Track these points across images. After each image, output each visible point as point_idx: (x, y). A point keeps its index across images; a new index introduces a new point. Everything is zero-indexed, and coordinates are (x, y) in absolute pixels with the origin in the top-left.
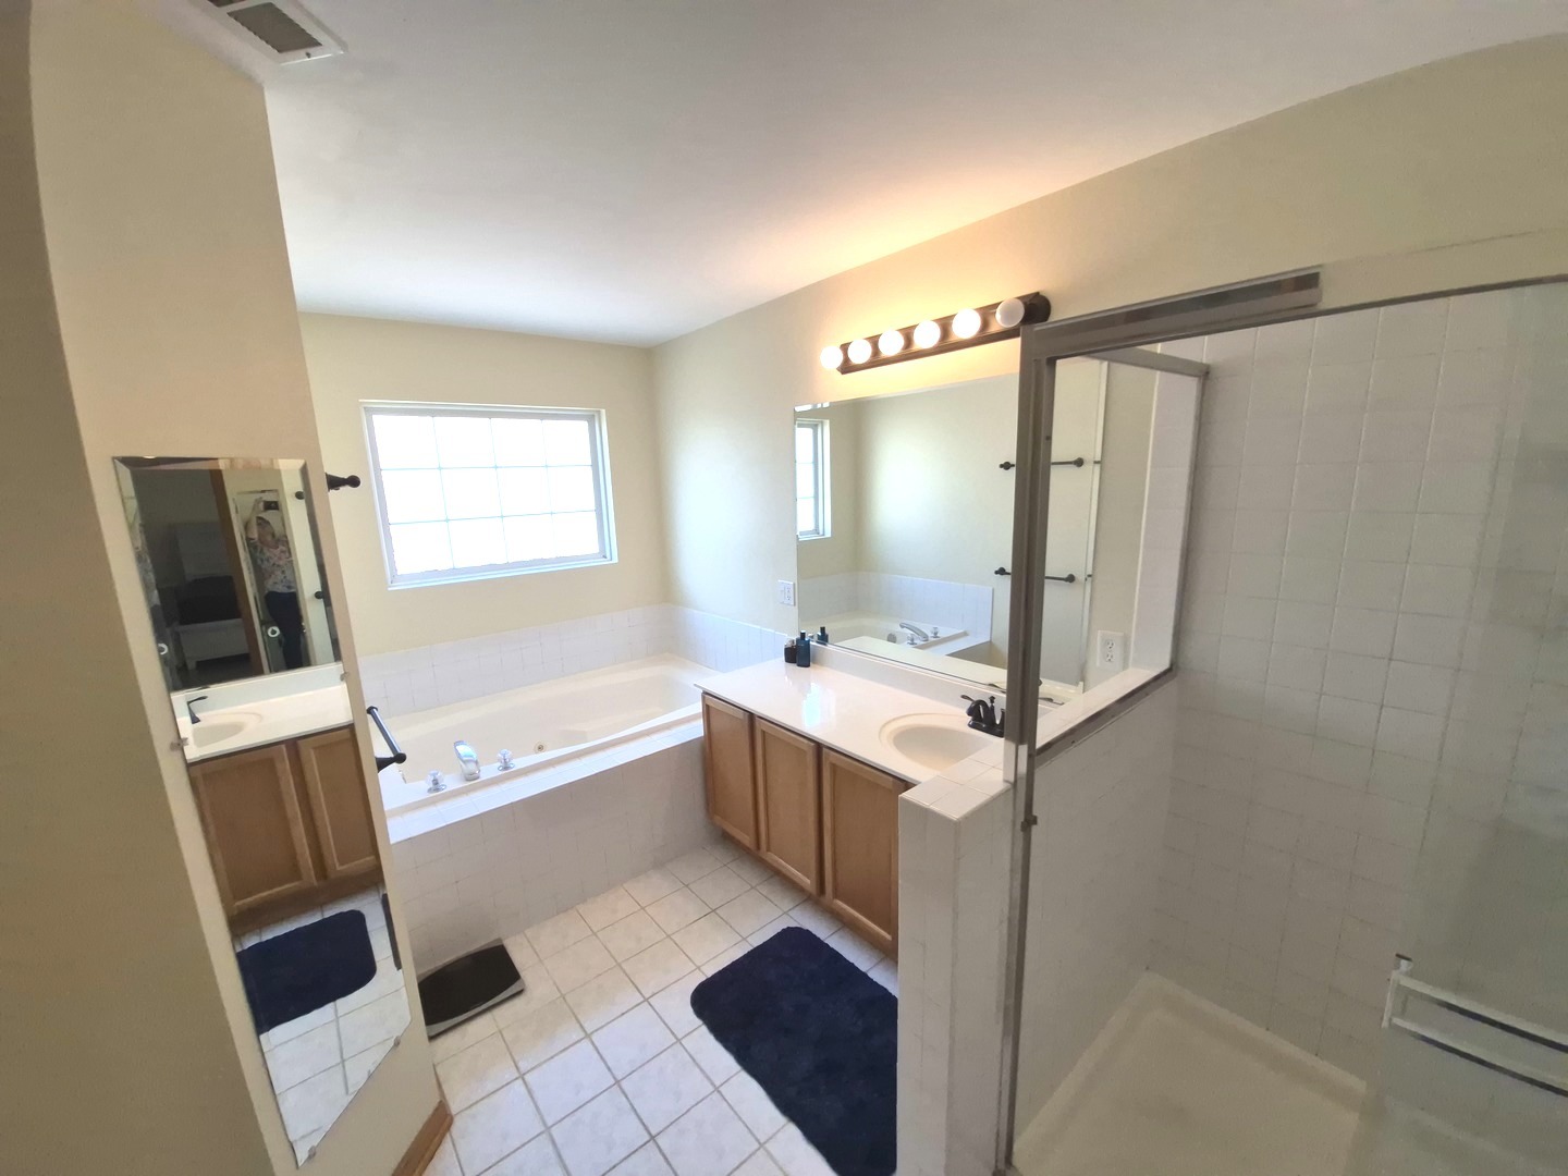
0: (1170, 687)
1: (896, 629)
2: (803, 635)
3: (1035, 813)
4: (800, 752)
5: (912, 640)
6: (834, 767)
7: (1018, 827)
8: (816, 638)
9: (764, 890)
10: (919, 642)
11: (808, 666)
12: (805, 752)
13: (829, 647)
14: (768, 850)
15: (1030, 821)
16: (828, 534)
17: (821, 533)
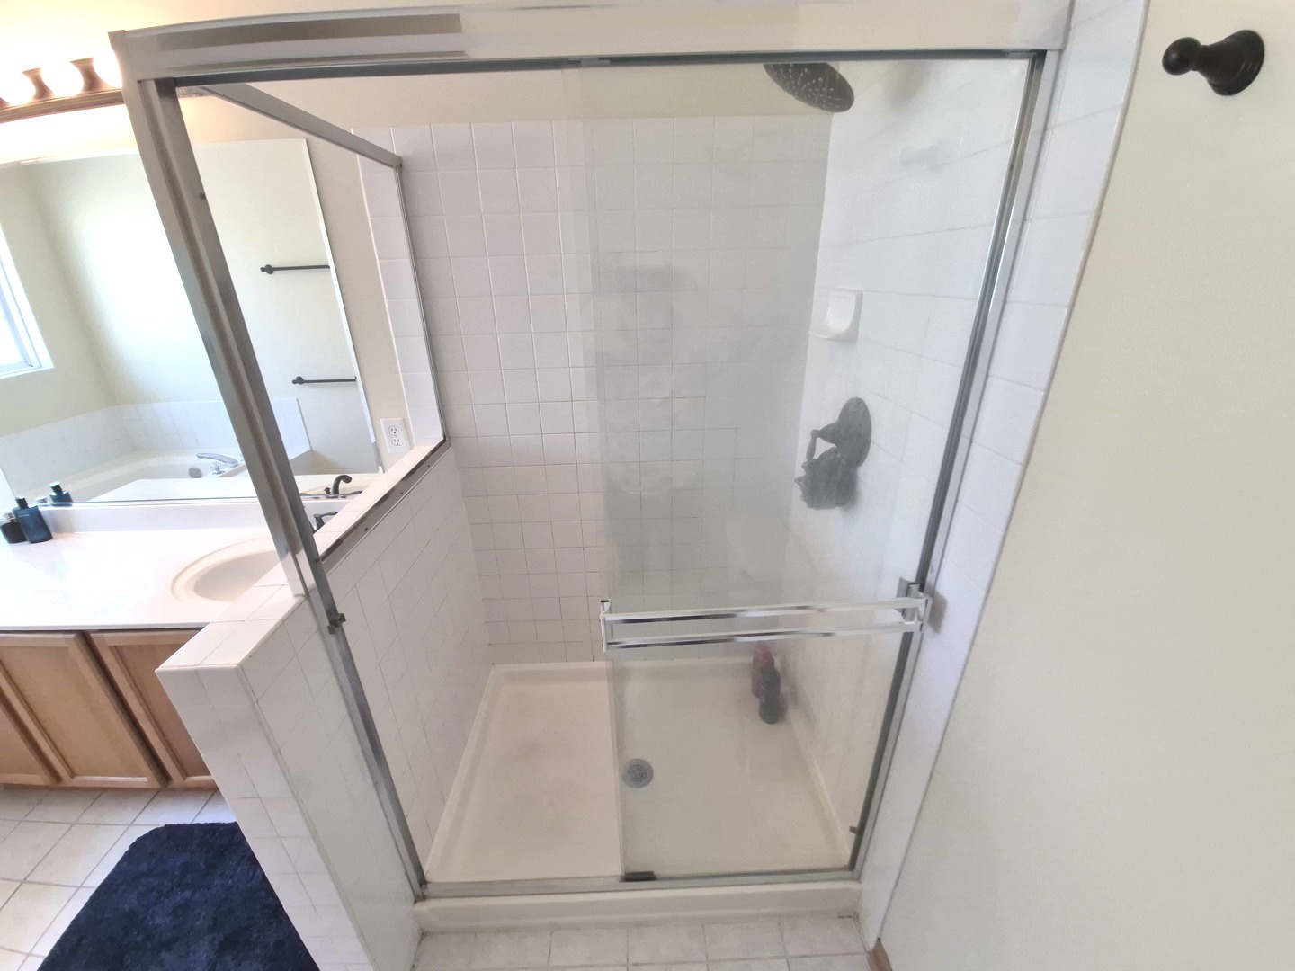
0: (448, 456)
1: (192, 461)
2: (22, 503)
3: (340, 611)
4: (60, 652)
5: (218, 469)
6: (117, 651)
7: (326, 631)
8: (50, 502)
9: (90, 817)
10: (228, 469)
11: (48, 537)
12: (66, 649)
13: (75, 507)
14: (73, 774)
15: (336, 621)
16: (48, 364)
17: (36, 364)
